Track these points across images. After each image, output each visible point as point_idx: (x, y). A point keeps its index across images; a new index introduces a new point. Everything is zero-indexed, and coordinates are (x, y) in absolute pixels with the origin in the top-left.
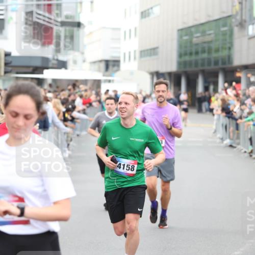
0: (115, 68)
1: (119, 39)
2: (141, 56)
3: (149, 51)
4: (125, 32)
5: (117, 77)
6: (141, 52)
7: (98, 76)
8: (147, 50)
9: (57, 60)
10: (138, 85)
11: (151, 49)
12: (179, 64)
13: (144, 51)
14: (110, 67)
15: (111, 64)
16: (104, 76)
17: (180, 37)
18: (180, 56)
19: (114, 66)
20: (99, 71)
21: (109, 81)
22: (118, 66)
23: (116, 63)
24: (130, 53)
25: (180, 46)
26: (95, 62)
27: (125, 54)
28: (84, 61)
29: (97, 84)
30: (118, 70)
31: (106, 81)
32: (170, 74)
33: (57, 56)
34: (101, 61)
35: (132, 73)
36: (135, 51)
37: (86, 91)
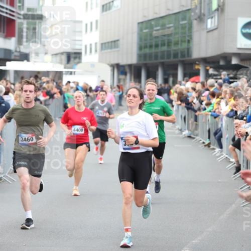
0: (77, 60)
1: (81, 32)
2: (102, 49)
3: (110, 44)
4: (86, 25)
5: (78, 69)
6: (102, 44)
7: (60, 68)
8: (108, 42)
9: (20, 52)
10: (99, 77)
11: (112, 42)
12: (139, 56)
13: (105, 43)
14: (72, 59)
15: (72, 56)
16: (65, 68)
17: (141, 30)
18: (140, 48)
19: (75, 58)
20: (61, 63)
21: (71, 73)
22: (80, 58)
23: (78, 56)
24: (91, 45)
25: (141, 39)
26: (56, 54)
27: (86, 46)
28: (46, 53)
29: (59, 75)
30: (80, 62)
31: (67, 73)
32: (130, 66)
33: (19, 48)
34: (62, 53)
35: (93, 65)
36: (96, 44)
37: (48, 82)
